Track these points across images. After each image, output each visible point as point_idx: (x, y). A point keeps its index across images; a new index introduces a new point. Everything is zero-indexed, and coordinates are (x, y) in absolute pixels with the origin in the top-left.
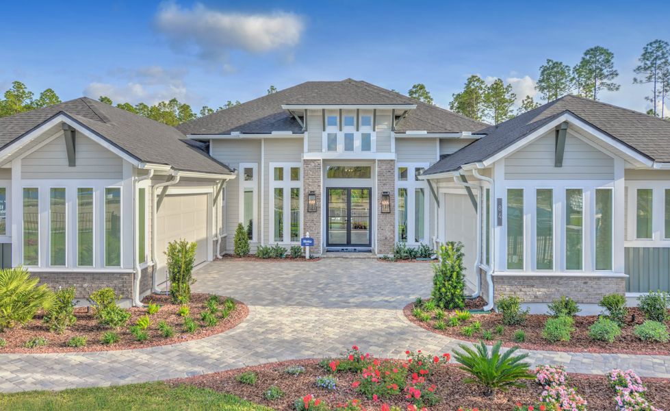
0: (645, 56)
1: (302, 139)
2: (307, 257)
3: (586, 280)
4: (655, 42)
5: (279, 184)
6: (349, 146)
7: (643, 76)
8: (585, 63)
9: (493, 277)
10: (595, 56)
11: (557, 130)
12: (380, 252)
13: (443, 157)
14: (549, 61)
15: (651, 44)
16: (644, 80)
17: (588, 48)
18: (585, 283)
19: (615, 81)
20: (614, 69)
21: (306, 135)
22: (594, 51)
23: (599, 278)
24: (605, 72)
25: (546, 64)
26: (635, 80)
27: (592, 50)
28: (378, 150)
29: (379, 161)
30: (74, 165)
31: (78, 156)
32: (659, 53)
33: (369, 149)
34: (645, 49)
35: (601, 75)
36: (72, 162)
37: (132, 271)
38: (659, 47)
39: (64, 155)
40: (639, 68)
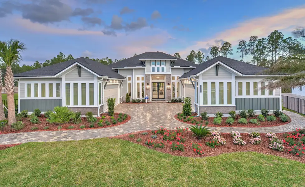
0: (240, 45)
1: (145, 69)
2: (147, 102)
3: (225, 107)
4: (243, 41)
5: (138, 82)
6: (158, 71)
7: (239, 50)
8: (223, 47)
9: (199, 107)
10: (226, 45)
11: (216, 66)
12: (167, 100)
13: (185, 73)
15: (241, 41)
17: (224, 43)
18: (225, 108)
19: (232, 52)
20: (232, 49)
21: (146, 67)
22: (226, 43)
23: (228, 107)
24: (229, 49)
25: (212, 47)
26: (237, 52)
28: (166, 72)
29: (167, 75)
30: (80, 77)
31: (81, 74)
32: (244, 44)
33: (164, 71)
34: (240, 43)
35: (228, 50)
36: (80, 76)
37: (97, 107)
38: (244, 42)
39: (77, 74)
40: (238, 48)
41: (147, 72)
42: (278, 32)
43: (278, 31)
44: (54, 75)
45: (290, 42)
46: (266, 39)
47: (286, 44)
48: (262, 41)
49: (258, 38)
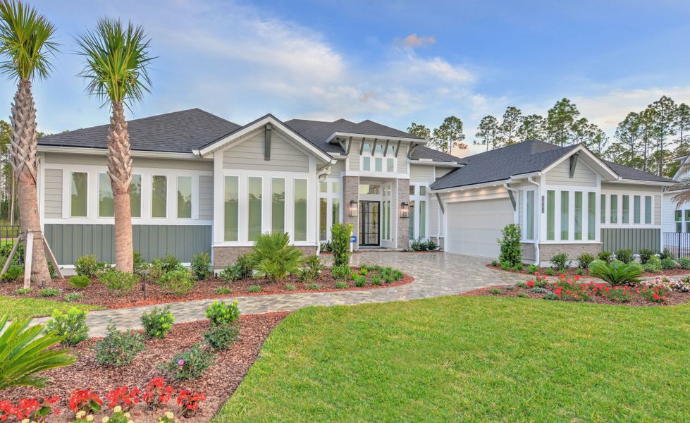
0: (482, 126)
1: (345, 160)
3: (583, 245)
4: (488, 117)
6: (378, 168)
7: (480, 139)
8: (444, 127)
10: (451, 123)
11: (572, 157)
12: (399, 247)
14: (413, 124)
15: (485, 118)
16: (481, 143)
17: (447, 117)
19: (463, 142)
20: (463, 133)
21: (348, 157)
22: (451, 120)
24: (457, 136)
25: (411, 127)
26: (475, 142)
27: (449, 118)
28: (399, 172)
29: (399, 179)
30: (269, 160)
31: (273, 151)
32: (491, 125)
33: (393, 171)
34: (483, 121)
35: (454, 138)
36: (267, 156)
37: (314, 245)
38: (491, 121)
39: (261, 151)
40: (478, 135)
41: (351, 169)
42: (570, 103)
43: (569, 101)
44: (200, 149)
45: (584, 130)
46: (541, 117)
47: (576, 133)
48: (533, 121)
49: (521, 115)
